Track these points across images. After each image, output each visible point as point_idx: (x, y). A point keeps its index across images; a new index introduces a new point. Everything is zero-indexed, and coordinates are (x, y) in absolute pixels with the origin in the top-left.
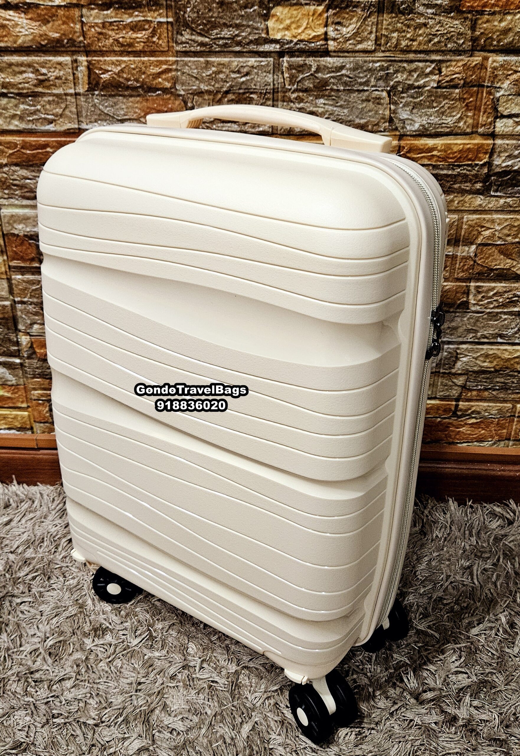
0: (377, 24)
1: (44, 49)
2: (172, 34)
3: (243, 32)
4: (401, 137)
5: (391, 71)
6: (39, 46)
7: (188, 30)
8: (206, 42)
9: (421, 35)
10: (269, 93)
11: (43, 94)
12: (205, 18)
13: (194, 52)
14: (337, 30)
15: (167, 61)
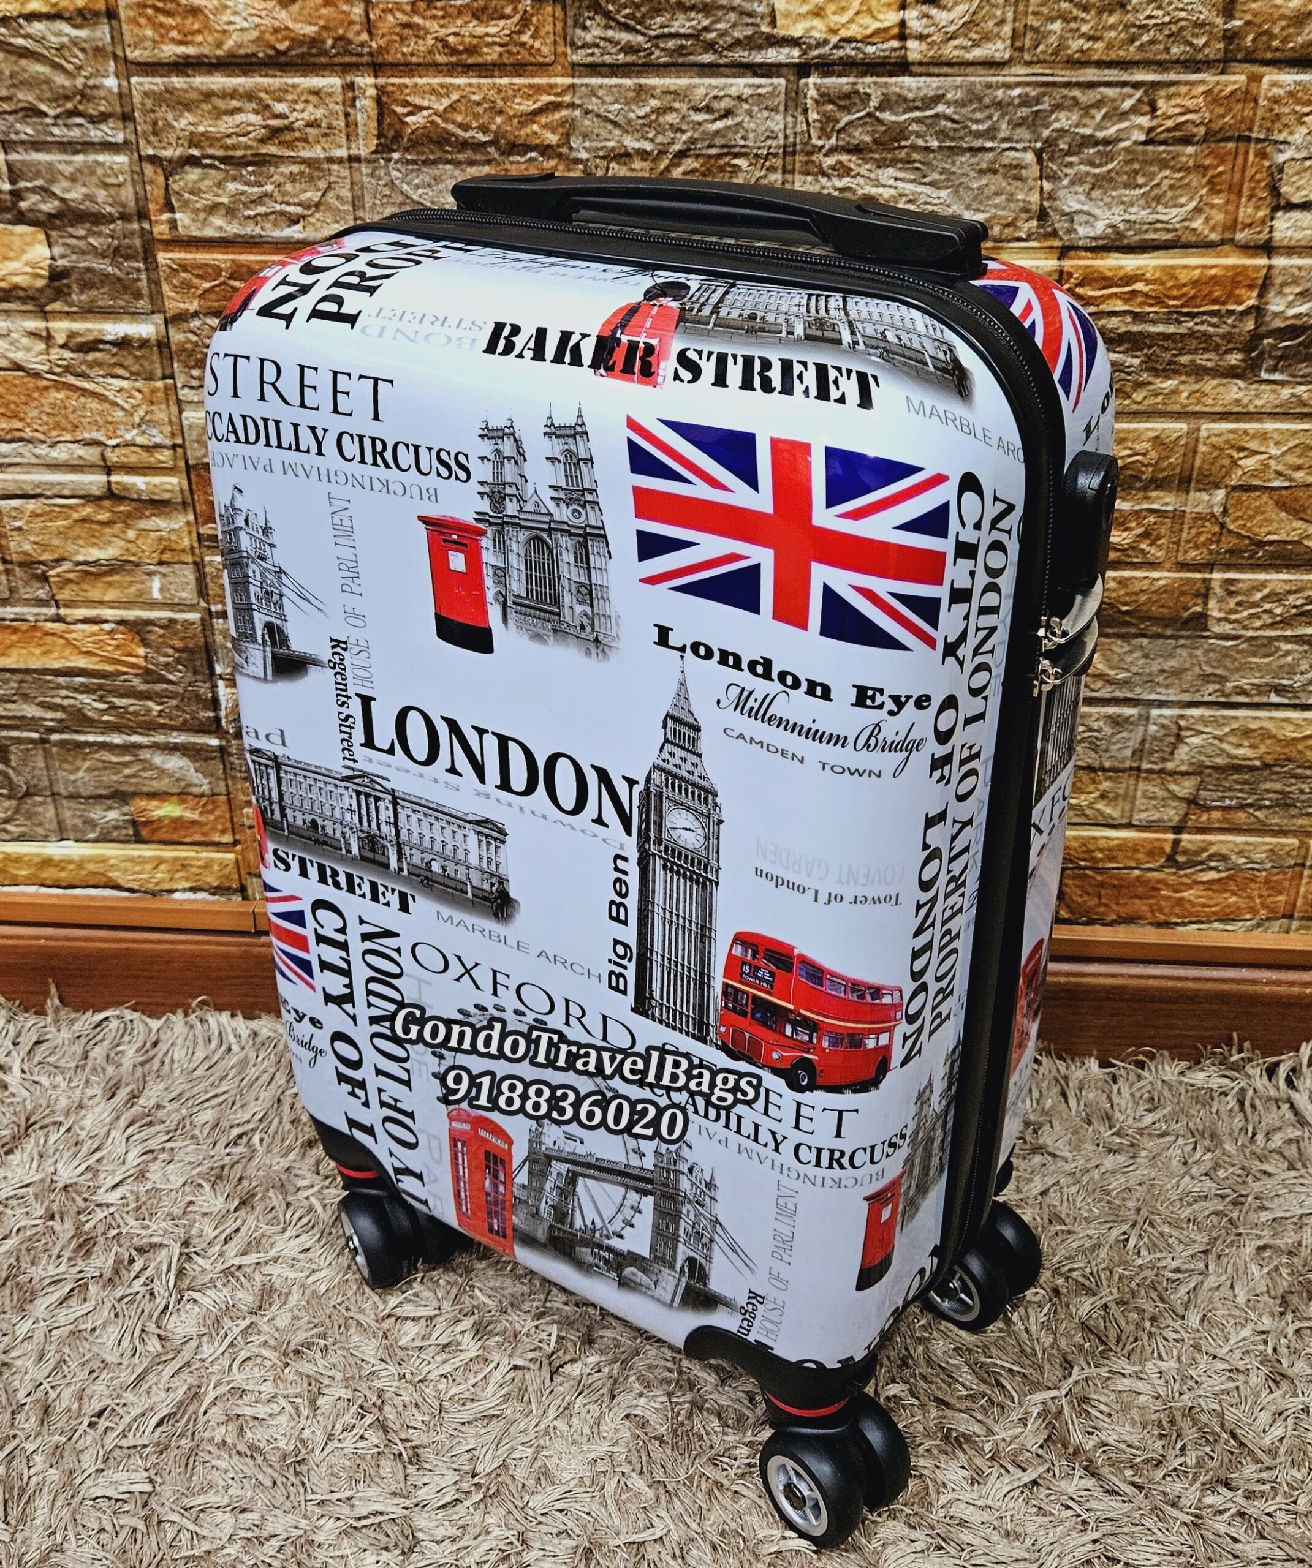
0: (1016, 4)
1: (283, 59)
2: (564, 28)
3: (718, 21)
4: (1064, 252)
5: (1045, 106)
6: (271, 52)
7: (597, 18)
8: (639, 44)
9: (1112, 27)
10: (775, 155)
11: (279, 160)
13: (610, 66)
14: (927, 16)
15: (551, 86)
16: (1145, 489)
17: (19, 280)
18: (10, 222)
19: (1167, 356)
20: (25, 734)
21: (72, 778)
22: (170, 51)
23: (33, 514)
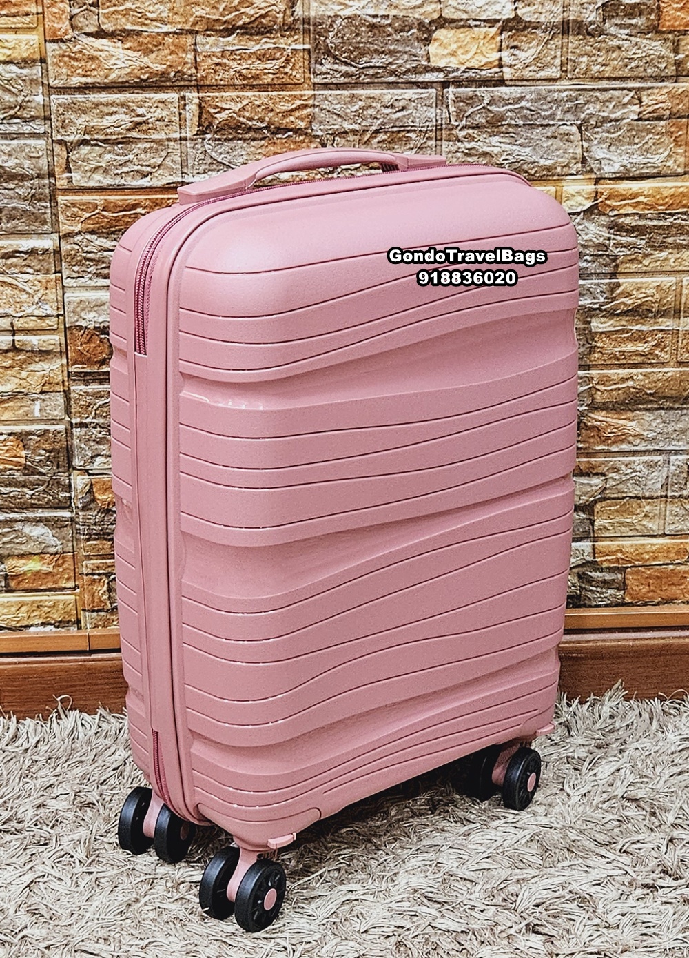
0: (562, 48)
1: (144, 84)
2: (310, 64)
3: (397, 59)
4: (597, 181)
5: (581, 101)
6: (137, 80)
7: (329, 59)
8: (353, 72)
9: (614, 59)
10: (431, 131)
11: (138, 140)
12: (351, 44)
13: (336, 84)
14: (514, 55)
15: (302, 96)
16: (655, 317)
19: (660, 238)
22: (76, 81)
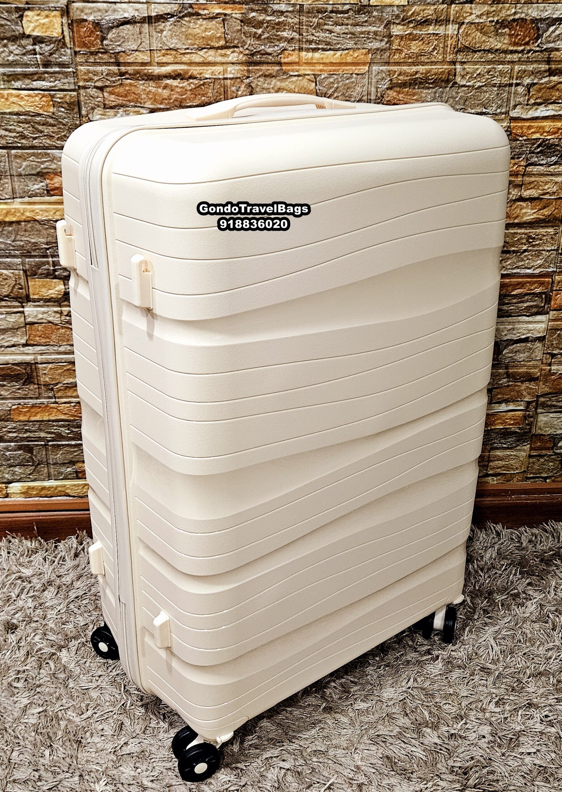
17: (52, 296)
18: (52, 279)
20: (40, 443)
21: (55, 457)
23: (51, 369)
